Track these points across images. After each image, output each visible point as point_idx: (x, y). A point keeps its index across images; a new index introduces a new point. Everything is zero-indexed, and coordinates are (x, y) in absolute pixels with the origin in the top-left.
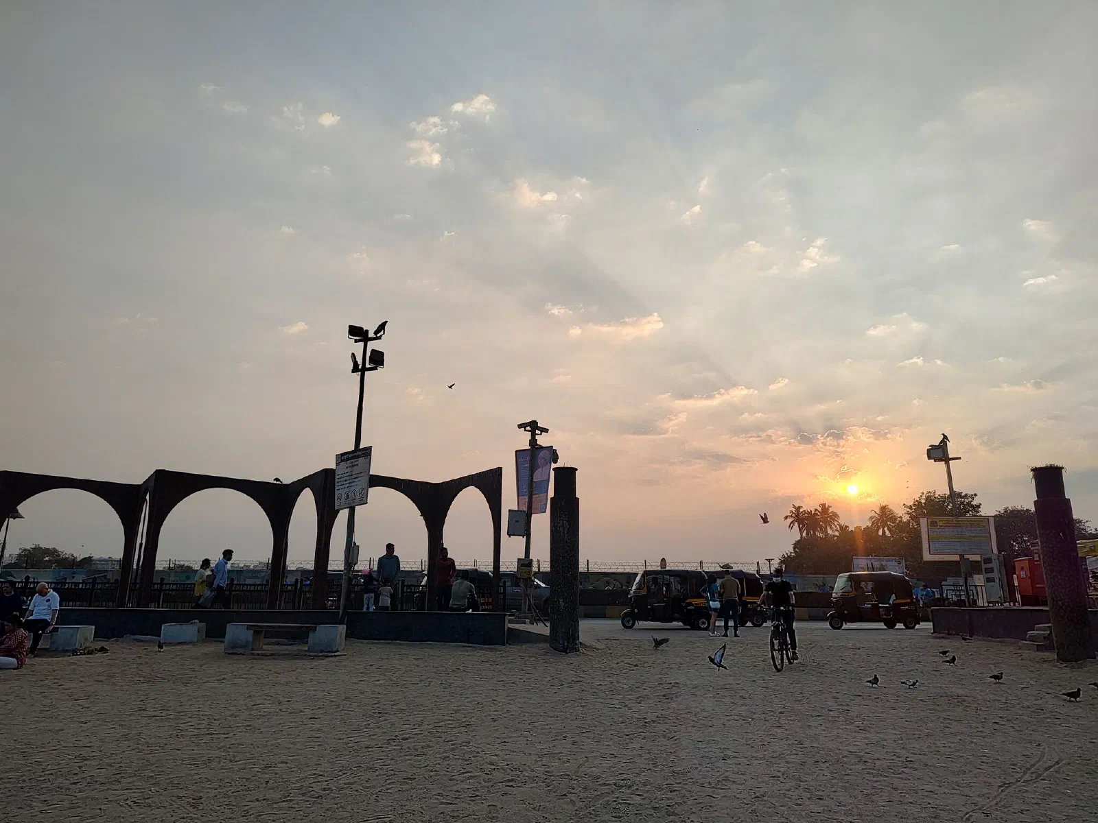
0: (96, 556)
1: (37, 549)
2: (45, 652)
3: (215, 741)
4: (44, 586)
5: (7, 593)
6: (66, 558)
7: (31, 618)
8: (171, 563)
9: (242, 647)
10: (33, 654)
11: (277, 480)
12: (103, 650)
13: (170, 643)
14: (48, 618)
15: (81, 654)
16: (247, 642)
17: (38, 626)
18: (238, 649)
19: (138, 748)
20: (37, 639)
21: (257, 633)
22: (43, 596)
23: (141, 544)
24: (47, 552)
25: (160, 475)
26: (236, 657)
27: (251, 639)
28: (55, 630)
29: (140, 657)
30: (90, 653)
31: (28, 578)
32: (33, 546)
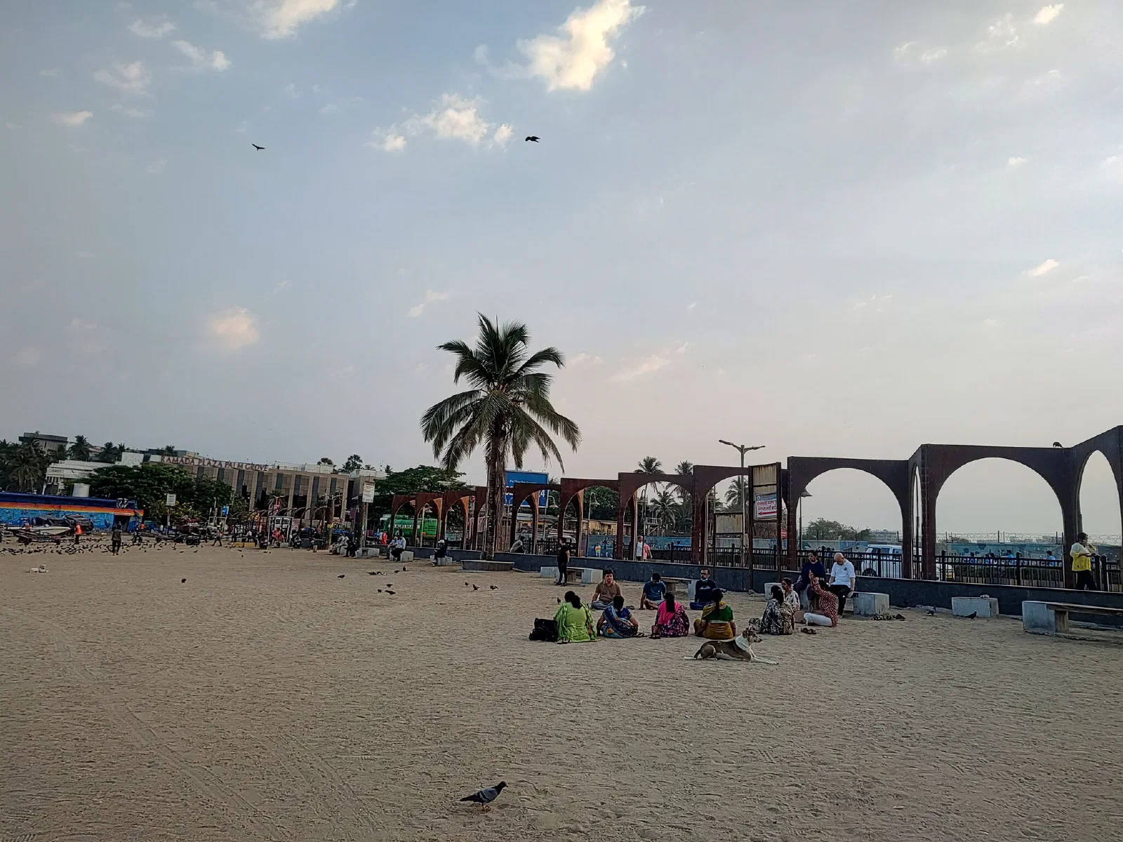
0: (873, 529)
1: (822, 523)
2: (850, 614)
3: (1035, 722)
4: (840, 556)
5: (813, 561)
6: (847, 531)
7: (834, 584)
8: (948, 536)
9: (1043, 627)
10: (841, 615)
11: (1057, 444)
12: (899, 617)
13: (962, 616)
14: (849, 584)
15: (881, 619)
16: (1049, 623)
17: (841, 590)
18: (1039, 629)
19: (955, 715)
20: (842, 602)
21: (1060, 613)
22: (842, 565)
23: (918, 518)
24: (830, 525)
25: (926, 450)
26: (1039, 638)
27: (1053, 619)
28: (855, 595)
29: (937, 628)
30: (889, 618)
31: (823, 547)
32: (818, 520)
